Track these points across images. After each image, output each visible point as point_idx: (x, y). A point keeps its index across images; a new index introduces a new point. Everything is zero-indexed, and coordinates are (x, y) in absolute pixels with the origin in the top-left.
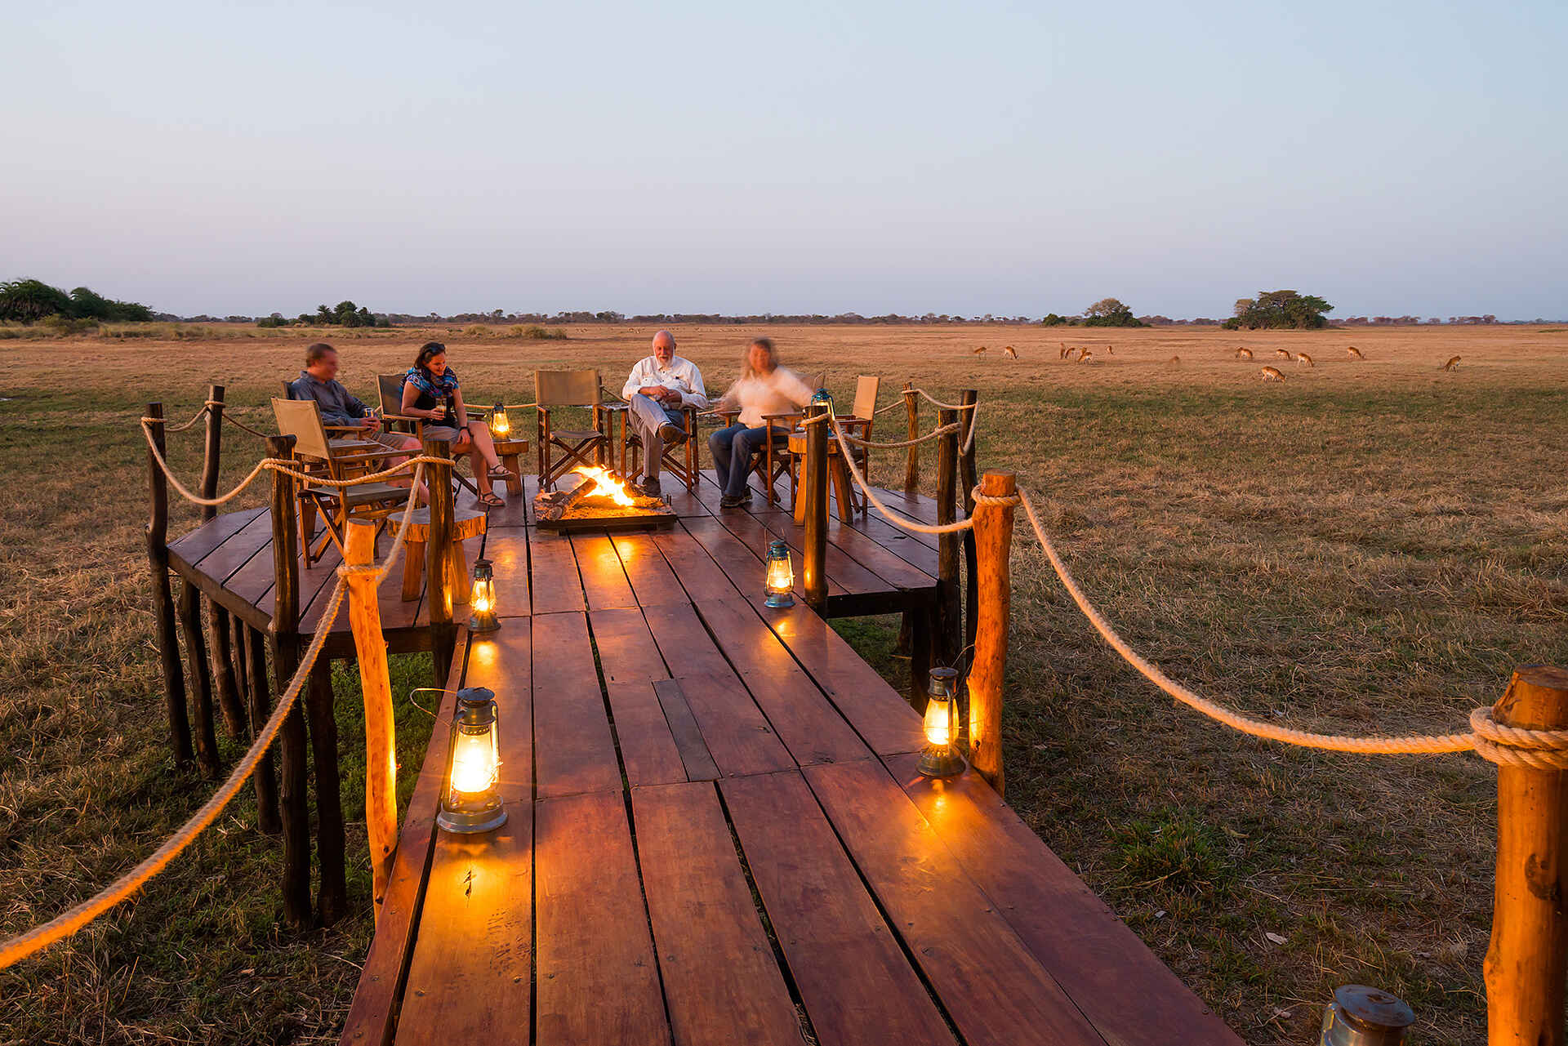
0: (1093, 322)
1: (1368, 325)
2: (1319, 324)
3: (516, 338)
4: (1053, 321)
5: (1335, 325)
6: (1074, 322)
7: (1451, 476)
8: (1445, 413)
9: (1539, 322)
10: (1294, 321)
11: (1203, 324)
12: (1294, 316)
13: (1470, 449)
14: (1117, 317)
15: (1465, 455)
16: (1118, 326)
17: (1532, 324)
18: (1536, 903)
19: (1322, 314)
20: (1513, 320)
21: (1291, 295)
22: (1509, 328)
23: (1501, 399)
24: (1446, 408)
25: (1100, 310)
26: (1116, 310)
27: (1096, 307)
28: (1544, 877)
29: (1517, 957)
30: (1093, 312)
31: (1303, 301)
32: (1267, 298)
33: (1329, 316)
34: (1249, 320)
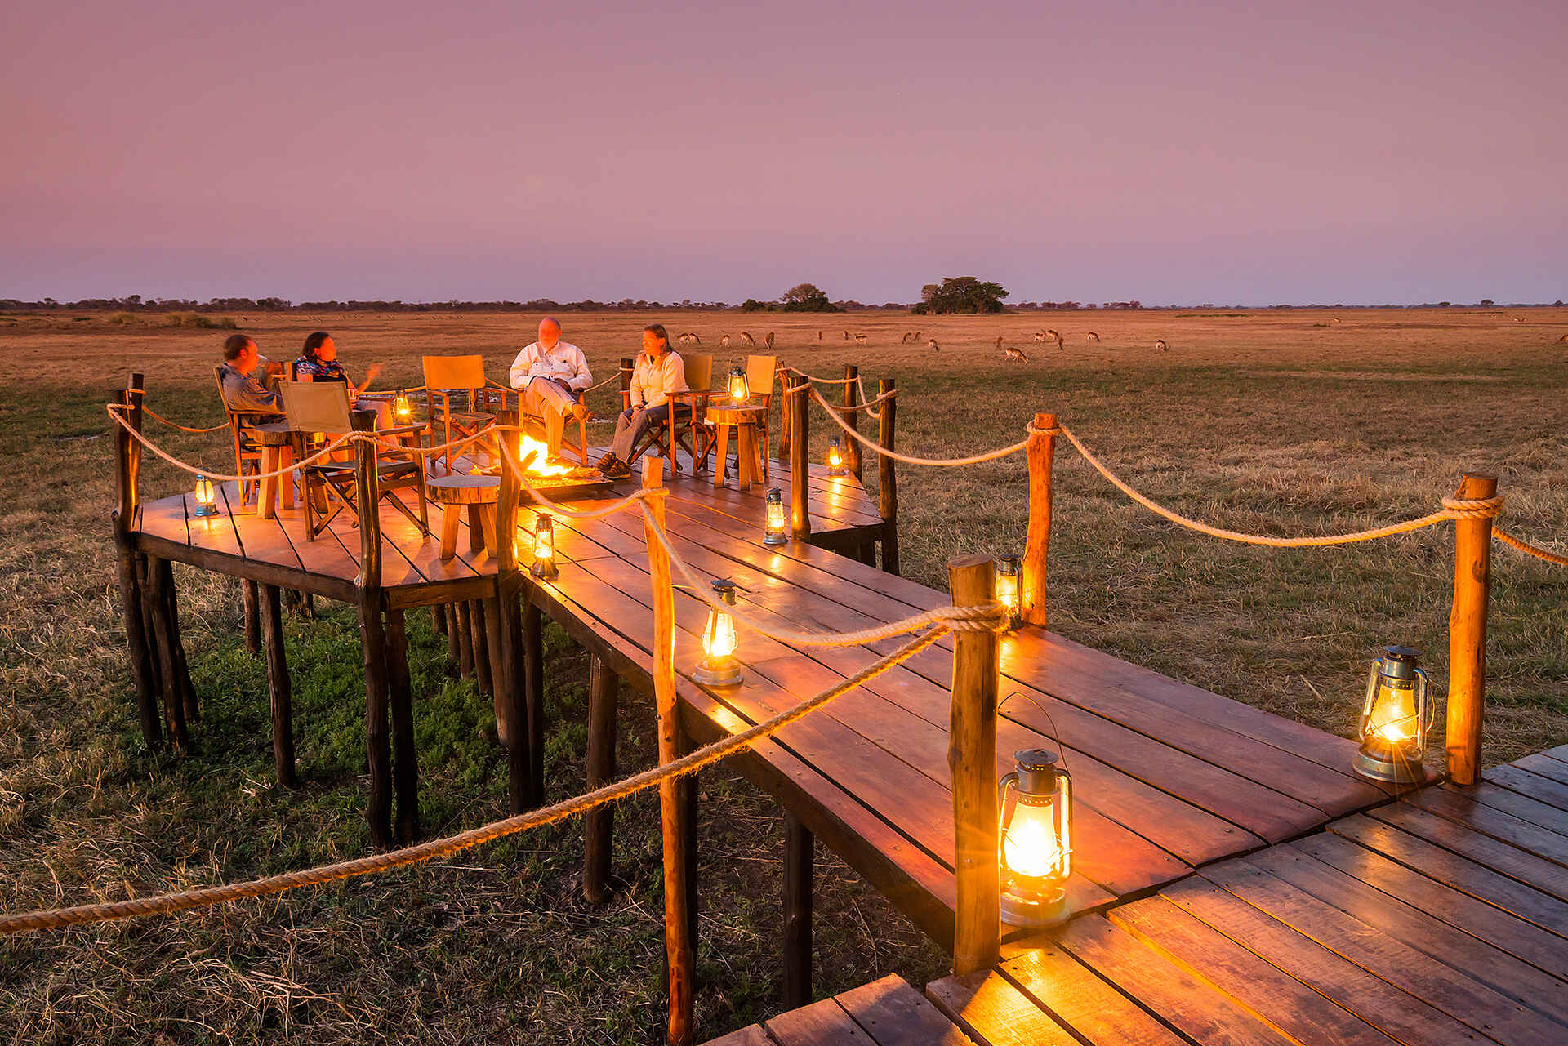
0: (791, 307)
1: (1037, 309)
2: (996, 308)
3: (176, 327)
4: (752, 307)
5: (1011, 310)
6: (772, 308)
7: (1151, 440)
8: (1127, 388)
9: (1174, 308)
10: (975, 306)
11: (892, 309)
12: (976, 301)
13: (1157, 418)
14: (812, 302)
15: (1155, 424)
16: (816, 311)
17: (1169, 309)
18: (1477, 585)
19: (999, 299)
20: (1153, 306)
21: (971, 280)
22: (1150, 313)
23: (1166, 376)
24: (1127, 384)
25: (797, 296)
26: (813, 296)
27: (792, 293)
28: (1481, 572)
29: (1468, 613)
30: (790, 297)
31: (982, 287)
32: (950, 284)
33: (1005, 301)
34: (936, 305)
